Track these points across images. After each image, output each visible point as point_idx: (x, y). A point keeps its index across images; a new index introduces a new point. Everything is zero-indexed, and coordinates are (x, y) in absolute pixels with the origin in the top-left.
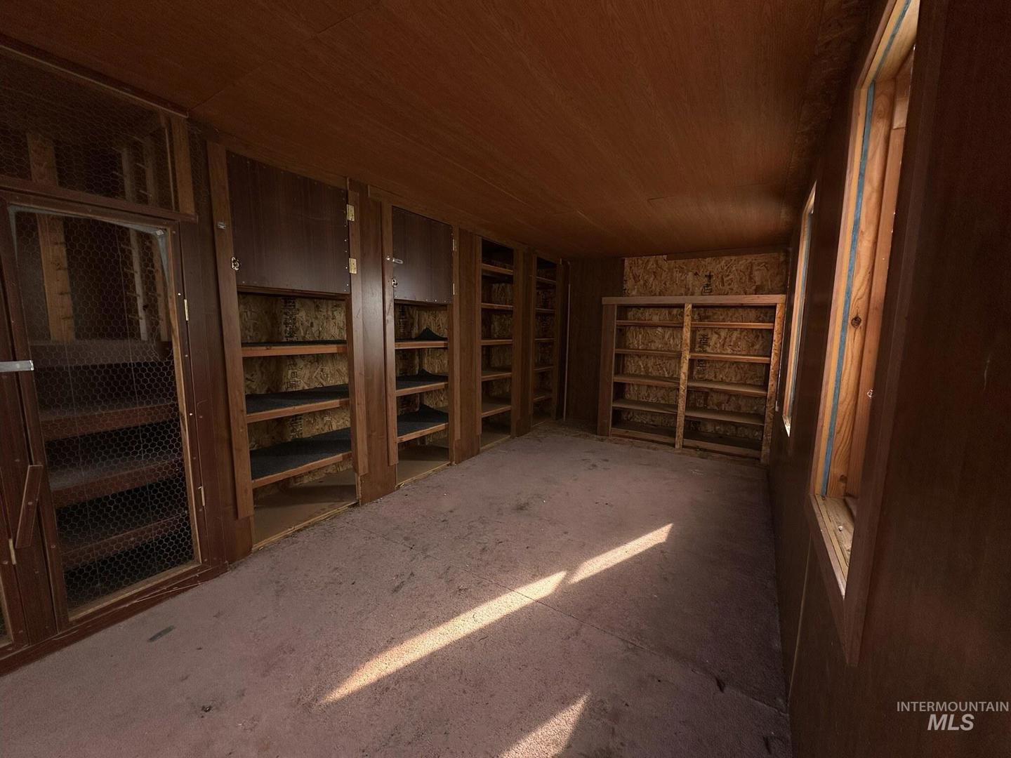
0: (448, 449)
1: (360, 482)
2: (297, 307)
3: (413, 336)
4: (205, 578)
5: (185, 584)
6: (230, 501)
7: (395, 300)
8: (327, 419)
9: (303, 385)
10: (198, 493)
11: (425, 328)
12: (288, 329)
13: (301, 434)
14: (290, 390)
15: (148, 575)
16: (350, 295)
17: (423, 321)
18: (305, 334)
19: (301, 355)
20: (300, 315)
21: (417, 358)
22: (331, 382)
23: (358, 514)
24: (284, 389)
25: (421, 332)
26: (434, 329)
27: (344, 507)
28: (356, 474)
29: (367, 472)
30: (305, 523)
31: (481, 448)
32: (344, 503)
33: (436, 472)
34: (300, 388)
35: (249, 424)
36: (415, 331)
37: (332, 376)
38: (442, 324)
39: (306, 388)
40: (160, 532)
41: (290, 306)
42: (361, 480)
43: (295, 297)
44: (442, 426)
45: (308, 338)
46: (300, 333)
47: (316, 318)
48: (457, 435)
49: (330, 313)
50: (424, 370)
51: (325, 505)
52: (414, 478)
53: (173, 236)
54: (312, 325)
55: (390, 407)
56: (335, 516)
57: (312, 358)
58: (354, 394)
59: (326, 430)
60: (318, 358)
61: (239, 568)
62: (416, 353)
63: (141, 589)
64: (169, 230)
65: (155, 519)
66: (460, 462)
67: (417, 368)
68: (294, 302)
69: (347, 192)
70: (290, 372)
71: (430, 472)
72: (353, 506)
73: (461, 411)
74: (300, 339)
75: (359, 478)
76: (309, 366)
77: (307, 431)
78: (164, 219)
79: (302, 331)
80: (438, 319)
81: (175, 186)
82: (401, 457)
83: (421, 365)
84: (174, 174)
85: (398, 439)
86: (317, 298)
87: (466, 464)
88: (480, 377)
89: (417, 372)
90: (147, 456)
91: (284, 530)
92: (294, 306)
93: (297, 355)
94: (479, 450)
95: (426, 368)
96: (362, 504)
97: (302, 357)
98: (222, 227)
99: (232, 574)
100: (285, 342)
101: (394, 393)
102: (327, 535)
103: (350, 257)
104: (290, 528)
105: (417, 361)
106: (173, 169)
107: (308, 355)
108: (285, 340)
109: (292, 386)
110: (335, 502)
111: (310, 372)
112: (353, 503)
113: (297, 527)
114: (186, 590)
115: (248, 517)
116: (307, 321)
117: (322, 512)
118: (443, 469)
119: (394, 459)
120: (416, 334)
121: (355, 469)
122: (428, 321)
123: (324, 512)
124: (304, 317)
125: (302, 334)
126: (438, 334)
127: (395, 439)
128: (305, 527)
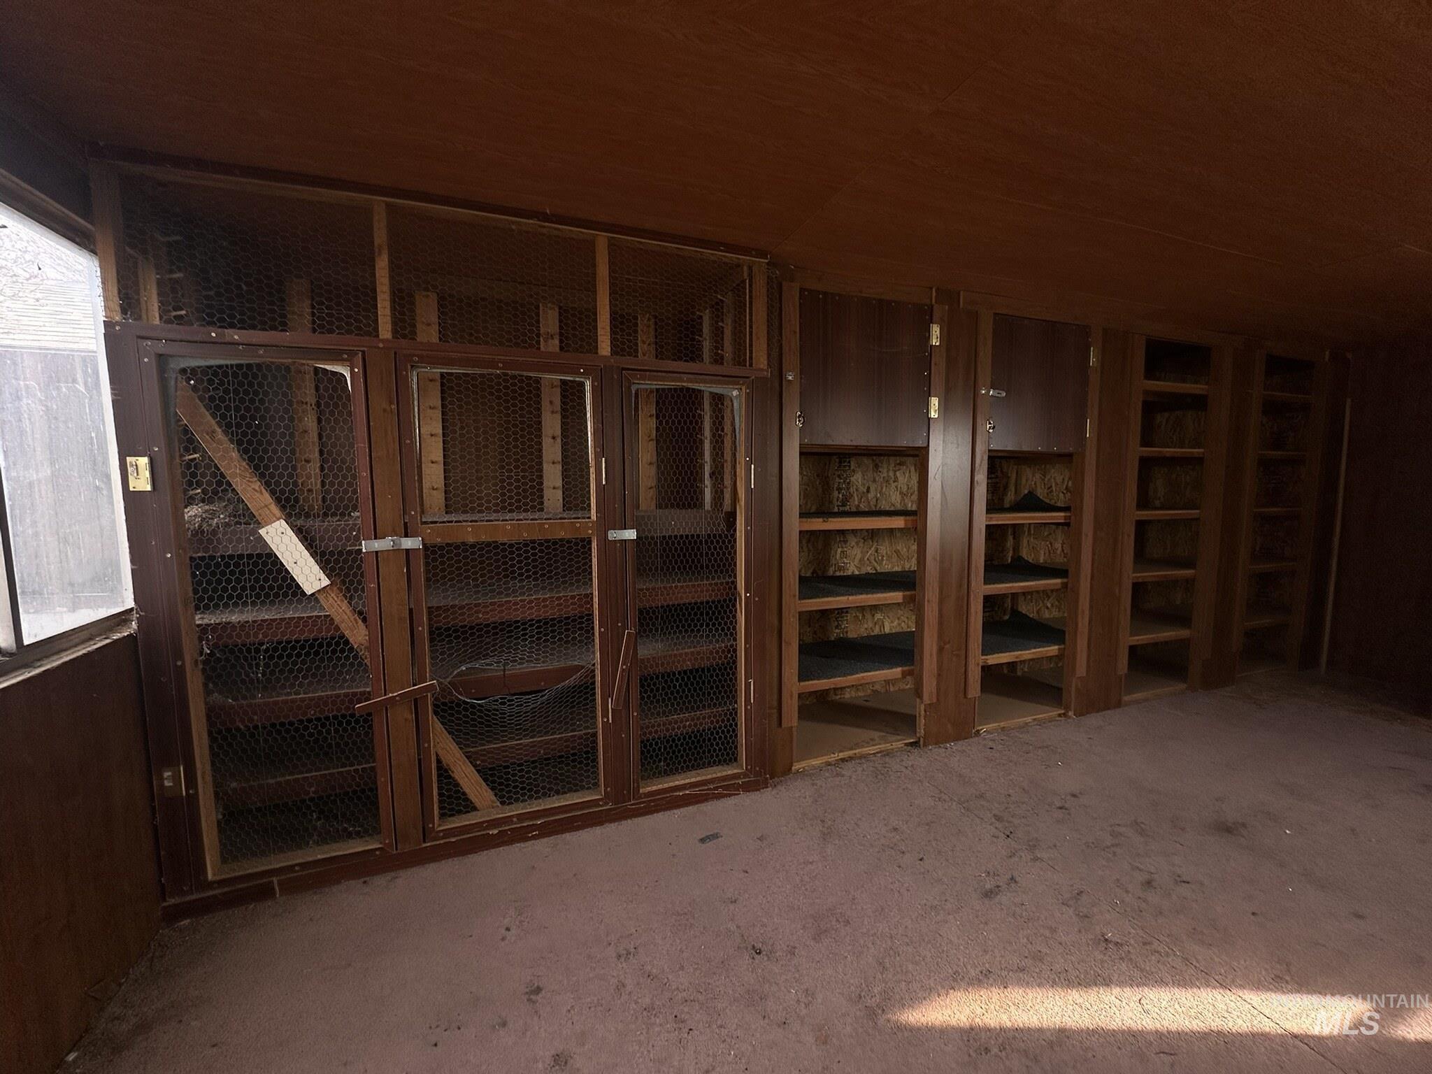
0: (1060, 689)
1: (923, 712)
2: (852, 468)
3: (1007, 505)
4: (749, 787)
5: (727, 789)
6: (775, 703)
7: (989, 451)
8: (878, 616)
9: (852, 569)
10: (748, 685)
11: (1026, 492)
12: (841, 496)
13: (847, 632)
14: (838, 574)
15: (699, 767)
16: (927, 448)
17: (1024, 481)
18: (860, 502)
19: (853, 530)
20: (855, 477)
21: (1011, 538)
22: (887, 567)
23: (918, 759)
24: (831, 573)
25: (1019, 498)
26: (1041, 493)
27: (898, 743)
28: (918, 700)
29: (935, 701)
30: (851, 753)
31: (1126, 698)
32: (899, 737)
33: (1040, 723)
34: (849, 573)
35: (799, 613)
36: (1010, 497)
37: (891, 558)
38: (1057, 484)
39: (857, 573)
40: (712, 722)
41: (845, 466)
42: (925, 711)
43: (851, 455)
44: (1053, 649)
45: (863, 507)
46: (854, 500)
47: (874, 481)
48: (1081, 670)
49: (891, 474)
50: (1020, 558)
51: (876, 735)
52: (1002, 724)
53: (747, 394)
54: (868, 489)
55: (973, 610)
56: (887, 753)
57: (866, 534)
58: (923, 587)
59: (876, 631)
60: (873, 534)
61: (779, 787)
62: (1010, 531)
63: (693, 780)
64: (744, 388)
65: (709, 706)
66: (1081, 714)
67: (1011, 554)
68: (849, 462)
69: (932, 306)
70: (839, 550)
71: (1029, 719)
72: (911, 744)
73: (1090, 630)
74: (854, 509)
75: (923, 707)
76: (861, 544)
77: (855, 629)
78: (740, 377)
79: (856, 498)
80: (1048, 477)
81: (751, 340)
82: (984, 688)
83: (1016, 549)
84: (751, 327)
85: (982, 659)
86: (875, 455)
87: (1094, 720)
88: (1129, 574)
89: (1009, 561)
90: (708, 636)
91: (826, 755)
92: (850, 466)
93: (848, 530)
94: (1120, 701)
95: (1026, 554)
96: (925, 745)
97: (854, 532)
98: (790, 378)
99: (773, 793)
100: (836, 513)
101: (981, 589)
102: (879, 777)
103: (930, 396)
104: (834, 754)
105: (1010, 543)
106: (751, 320)
107: (862, 530)
108: (836, 510)
109: (840, 569)
110: (887, 733)
111: (862, 552)
112: (912, 741)
113: (842, 755)
114: (730, 795)
115: (792, 727)
116: (863, 485)
117: (871, 743)
118: (1051, 720)
119: (975, 689)
120: (1010, 501)
121: (918, 692)
122: (1031, 480)
123: (874, 743)
124: (860, 481)
125: (856, 503)
126: (1047, 501)
127: (978, 659)
128: (851, 758)
